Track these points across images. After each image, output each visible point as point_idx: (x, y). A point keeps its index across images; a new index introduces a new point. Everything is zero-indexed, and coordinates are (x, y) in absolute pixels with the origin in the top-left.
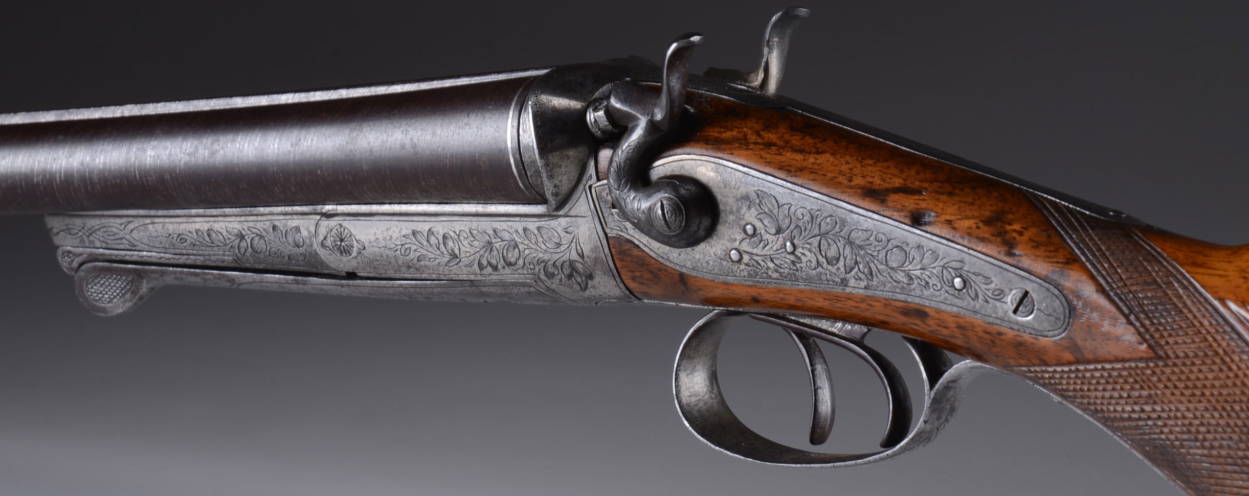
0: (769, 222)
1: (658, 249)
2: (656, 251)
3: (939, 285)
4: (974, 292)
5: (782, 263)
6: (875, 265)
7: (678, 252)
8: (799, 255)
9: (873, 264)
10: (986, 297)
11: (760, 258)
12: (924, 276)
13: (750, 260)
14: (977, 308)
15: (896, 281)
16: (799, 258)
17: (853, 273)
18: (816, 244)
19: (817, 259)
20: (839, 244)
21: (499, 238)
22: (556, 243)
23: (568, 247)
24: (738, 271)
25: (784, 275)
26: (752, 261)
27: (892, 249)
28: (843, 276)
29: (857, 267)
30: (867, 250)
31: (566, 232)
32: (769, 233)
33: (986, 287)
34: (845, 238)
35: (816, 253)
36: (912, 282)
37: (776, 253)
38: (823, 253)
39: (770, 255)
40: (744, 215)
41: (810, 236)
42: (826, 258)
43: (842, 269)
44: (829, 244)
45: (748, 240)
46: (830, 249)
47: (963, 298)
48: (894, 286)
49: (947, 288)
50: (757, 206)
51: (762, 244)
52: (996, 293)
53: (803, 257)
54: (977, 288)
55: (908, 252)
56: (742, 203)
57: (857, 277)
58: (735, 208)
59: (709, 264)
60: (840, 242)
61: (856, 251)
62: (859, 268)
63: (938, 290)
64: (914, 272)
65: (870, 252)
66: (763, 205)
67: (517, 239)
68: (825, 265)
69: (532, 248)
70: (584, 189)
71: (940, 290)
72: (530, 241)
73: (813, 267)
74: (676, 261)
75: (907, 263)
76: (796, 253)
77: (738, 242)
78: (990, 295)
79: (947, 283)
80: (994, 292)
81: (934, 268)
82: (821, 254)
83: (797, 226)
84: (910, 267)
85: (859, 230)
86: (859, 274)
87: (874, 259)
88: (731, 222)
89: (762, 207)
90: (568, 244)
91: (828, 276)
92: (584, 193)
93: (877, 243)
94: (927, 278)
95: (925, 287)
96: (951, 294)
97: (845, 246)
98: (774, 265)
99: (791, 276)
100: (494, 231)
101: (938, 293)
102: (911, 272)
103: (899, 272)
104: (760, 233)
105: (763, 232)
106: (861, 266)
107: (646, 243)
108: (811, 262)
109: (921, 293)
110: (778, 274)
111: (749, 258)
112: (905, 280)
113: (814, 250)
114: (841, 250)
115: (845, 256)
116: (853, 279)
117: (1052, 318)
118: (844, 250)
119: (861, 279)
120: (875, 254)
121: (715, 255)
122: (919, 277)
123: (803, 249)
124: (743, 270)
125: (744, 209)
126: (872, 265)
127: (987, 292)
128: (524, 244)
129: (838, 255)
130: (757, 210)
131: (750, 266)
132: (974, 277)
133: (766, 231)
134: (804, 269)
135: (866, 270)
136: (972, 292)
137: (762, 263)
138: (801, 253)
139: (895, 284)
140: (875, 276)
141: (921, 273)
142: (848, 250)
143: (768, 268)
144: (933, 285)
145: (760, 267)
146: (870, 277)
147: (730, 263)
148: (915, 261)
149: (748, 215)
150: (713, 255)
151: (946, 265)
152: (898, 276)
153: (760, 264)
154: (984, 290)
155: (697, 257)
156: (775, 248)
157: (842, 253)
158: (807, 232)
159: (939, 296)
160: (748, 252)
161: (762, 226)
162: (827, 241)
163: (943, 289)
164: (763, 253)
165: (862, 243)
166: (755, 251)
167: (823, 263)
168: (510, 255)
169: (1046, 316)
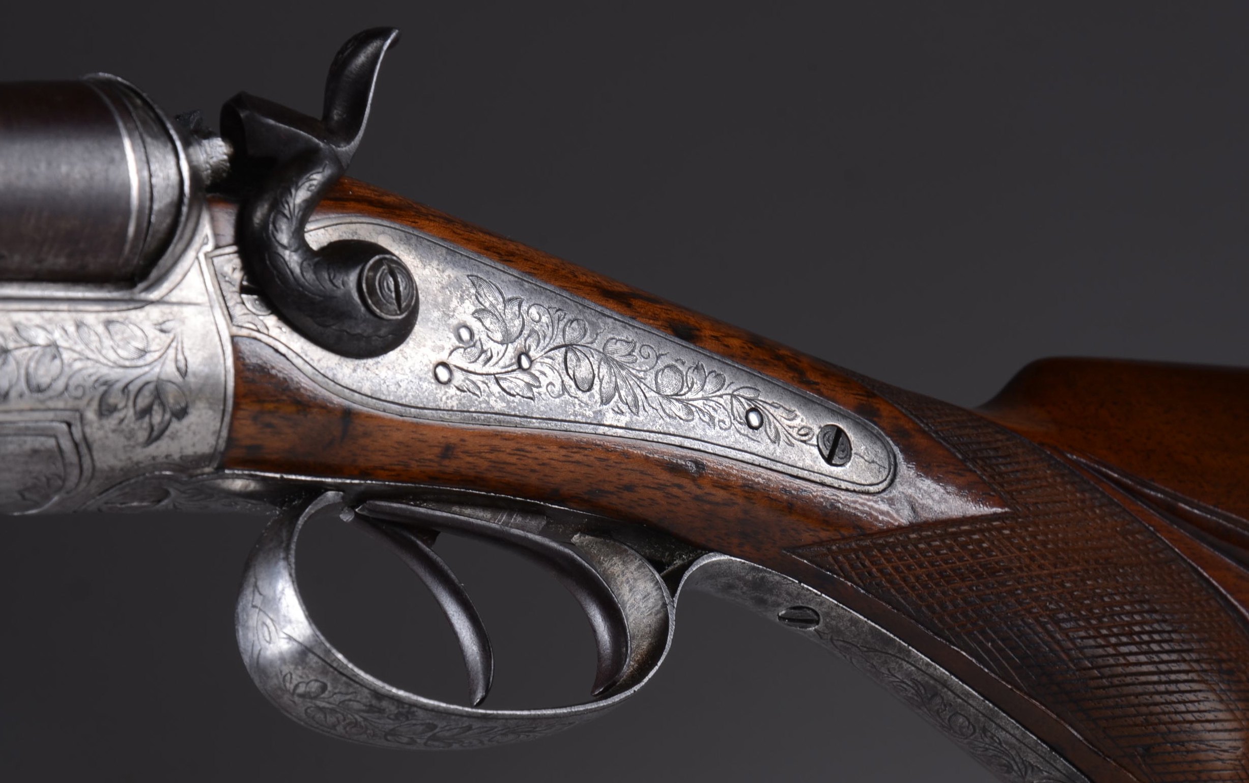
0: (491, 323)
1: (319, 361)
2: (315, 365)
3: (727, 420)
4: (773, 430)
5: (512, 385)
6: (642, 391)
7: (352, 367)
8: (537, 374)
9: (638, 389)
10: (790, 438)
11: (480, 378)
12: (707, 407)
13: (464, 381)
14: (778, 454)
15: (669, 416)
16: (537, 379)
17: (612, 403)
18: (560, 359)
19: (563, 381)
20: (591, 359)
21: (25, 339)
22: (138, 349)
23: (160, 357)
24: (444, 398)
25: (513, 405)
26: (467, 382)
27: (663, 370)
28: (598, 407)
29: (617, 394)
30: (630, 369)
31: (162, 331)
32: (492, 340)
33: (789, 423)
34: (599, 352)
35: (561, 371)
36: (691, 418)
37: (503, 370)
38: (571, 372)
39: (494, 374)
40: (454, 311)
41: (552, 346)
42: (574, 379)
43: (597, 397)
44: (578, 360)
45: (462, 350)
46: (580, 366)
47: (760, 440)
48: (667, 423)
49: (738, 426)
50: (473, 297)
51: (483, 356)
52: (802, 432)
53: (542, 378)
54: (778, 424)
55: (684, 373)
56: (450, 291)
57: (616, 409)
58: (440, 299)
59: (400, 386)
60: (593, 357)
61: (616, 370)
62: (620, 396)
63: (726, 429)
64: (695, 403)
65: (634, 372)
66: (481, 296)
67: (61, 343)
68: (573, 390)
69: (88, 359)
70: (197, 258)
71: (730, 428)
72: (87, 345)
73: (556, 392)
74: (347, 382)
75: (685, 390)
76: (533, 371)
77: (447, 352)
78: (795, 434)
79: (738, 419)
80: (799, 430)
81: (721, 396)
82: (568, 374)
83: (533, 331)
84: (689, 396)
85: (617, 341)
86: (620, 404)
87: (641, 382)
88: (436, 320)
89: (481, 300)
90: (162, 351)
91: (577, 407)
92: (196, 264)
93: (643, 360)
94: (711, 410)
95: (708, 424)
96: (744, 435)
97: (600, 364)
98: (500, 390)
99: (522, 407)
100: (17, 329)
101: (725, 434)
102: (690, 402)
103: (674, 401)
104: (480, 339)
105: (484, 337)
106: (623, 393)
107: (299, 351)
108: (553, 385)
109: (702, 433)
110: (504, 405)
111: (463, 378)
112: (682, 414)
113: (557, 367)
114: (595, 367)
115: (601, 377)
116: (611, 411)
117: (873, 466)
118: (599, 368)
119: (622, 413)
120: (641, 375)
121: (411, 372)
122: (700, 410)
123: (542, 365)
124: (452, 397)
125: (454, 303)
126: (638, 391)
127: (790, 431)
128: (74, 351)
129: (591, 376)
130: (474, 304)
131: (464, 391)
132: (772, 410)
133: (488, 336)
134: (543, 396)
135: (630, 399)
136: (771, 431)
137: (482, 386)
138: (539, 371)
139: (668, 420)
140: (641, 408)
141: (704, 403)
142: (604, 370)
143: (491, 394)
144: (719, 421)
145: (478, 393)
146: (634, 410)
147: (434, 386)
148: (695, 386)
149: (460, 309)
150: (408, 371)
151: (735, 393)
152: (673, 408)
153: (479, 388)
154: (787, 428)
155: (383, 376)
156: (501, 363)
157: (596, 372)
158: (547, 339)
159: (727, 437)
160: (462, 369)
161: (482, 328)
162: (575, 354)
163: (733, 426)
164: (485, 370)
165: (623, 359)
166: (472, 367)
167: (571, 387)
168: (41, 371)
169: (867, 463)
